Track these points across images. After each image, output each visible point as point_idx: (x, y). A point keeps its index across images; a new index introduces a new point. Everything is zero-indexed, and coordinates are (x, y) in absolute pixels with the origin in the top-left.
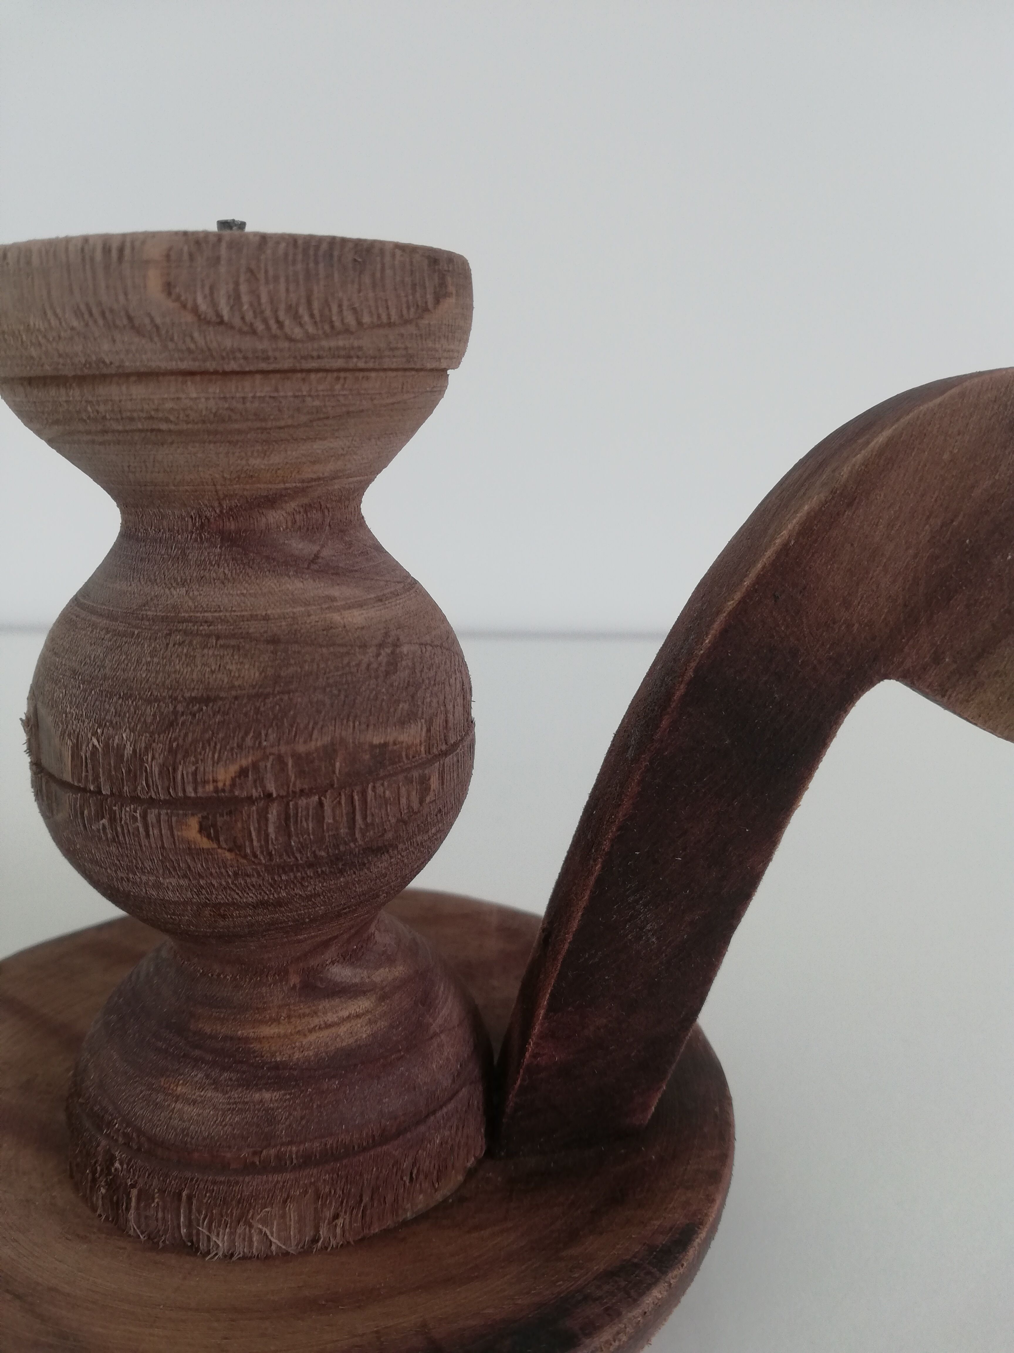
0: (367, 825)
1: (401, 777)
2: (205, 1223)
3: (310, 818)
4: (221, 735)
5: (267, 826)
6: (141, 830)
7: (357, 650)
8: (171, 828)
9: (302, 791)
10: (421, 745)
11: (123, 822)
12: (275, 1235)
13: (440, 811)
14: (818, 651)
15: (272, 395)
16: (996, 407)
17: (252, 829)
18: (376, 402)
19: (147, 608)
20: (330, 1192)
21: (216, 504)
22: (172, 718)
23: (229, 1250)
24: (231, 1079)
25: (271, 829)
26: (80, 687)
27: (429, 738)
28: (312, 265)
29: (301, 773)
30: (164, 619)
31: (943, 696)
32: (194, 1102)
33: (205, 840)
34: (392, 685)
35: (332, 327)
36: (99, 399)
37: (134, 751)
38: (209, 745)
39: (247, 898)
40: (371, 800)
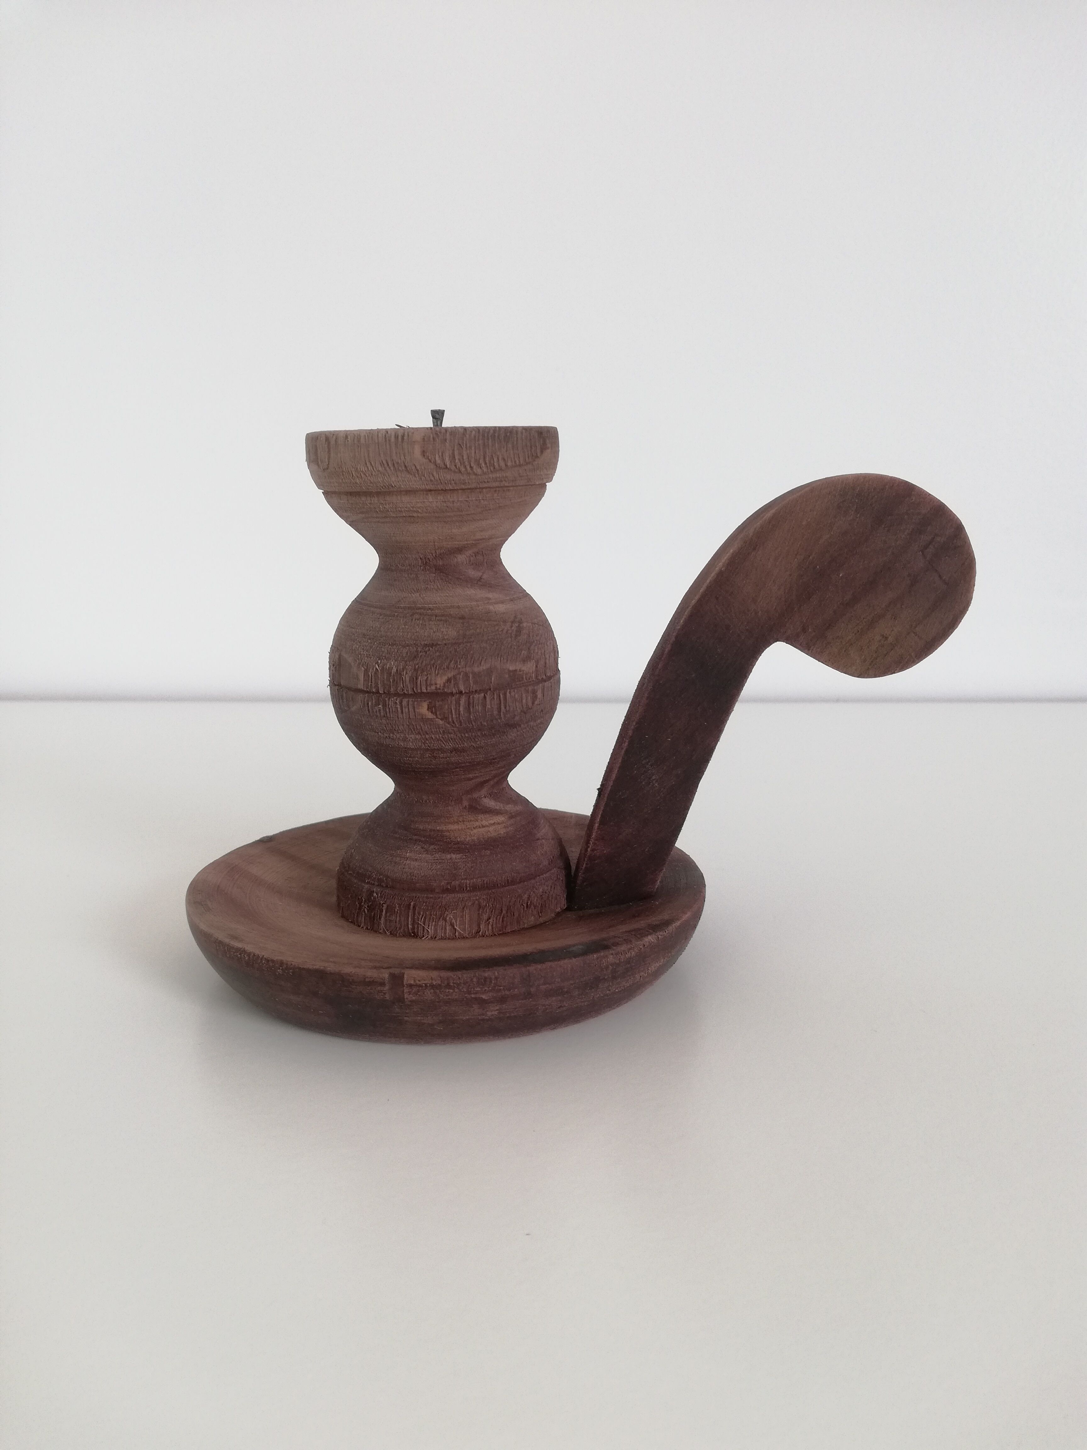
0: (506, 711)
1: (523, 688)
2: (422, 919)
3: (480, 705)
4: (439, 662)
5: (459, 707)
6: (399, 709)
7: (502, 623)
8: (414, 708)
9: (476, 691)
10: (533, 673)
11: (390, 706)
12: (458, 926)
13: (542, 711)
14: (740, 626)
15: (466, 499)
16: (830, 497)
17: (452, 708)
18: (512, 501)
19: (400, 603)
20: (486, 905)
21: (433, 552)
22: (416, 654)
23: (434, 935)
24: (435, 849)
25: (461, 709)
26: (368, 641)
27: (537, 671)
28: (486, 441)
29: (475, 682)
30: (409, 608)
31: (809, 650)
32: (416, 860)
33: (430, 713)
34: (519, 642)
35: (494, 468)
36: (387, 502)
37: (397, 670)
38: (433, 667)
39: (448, 746)
40: (509, 698)
